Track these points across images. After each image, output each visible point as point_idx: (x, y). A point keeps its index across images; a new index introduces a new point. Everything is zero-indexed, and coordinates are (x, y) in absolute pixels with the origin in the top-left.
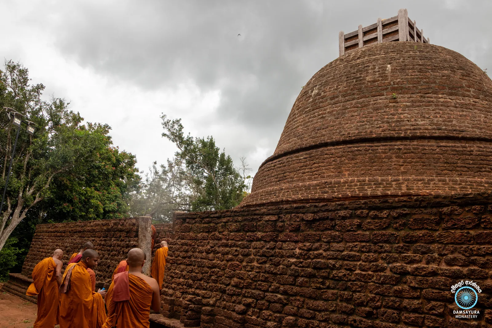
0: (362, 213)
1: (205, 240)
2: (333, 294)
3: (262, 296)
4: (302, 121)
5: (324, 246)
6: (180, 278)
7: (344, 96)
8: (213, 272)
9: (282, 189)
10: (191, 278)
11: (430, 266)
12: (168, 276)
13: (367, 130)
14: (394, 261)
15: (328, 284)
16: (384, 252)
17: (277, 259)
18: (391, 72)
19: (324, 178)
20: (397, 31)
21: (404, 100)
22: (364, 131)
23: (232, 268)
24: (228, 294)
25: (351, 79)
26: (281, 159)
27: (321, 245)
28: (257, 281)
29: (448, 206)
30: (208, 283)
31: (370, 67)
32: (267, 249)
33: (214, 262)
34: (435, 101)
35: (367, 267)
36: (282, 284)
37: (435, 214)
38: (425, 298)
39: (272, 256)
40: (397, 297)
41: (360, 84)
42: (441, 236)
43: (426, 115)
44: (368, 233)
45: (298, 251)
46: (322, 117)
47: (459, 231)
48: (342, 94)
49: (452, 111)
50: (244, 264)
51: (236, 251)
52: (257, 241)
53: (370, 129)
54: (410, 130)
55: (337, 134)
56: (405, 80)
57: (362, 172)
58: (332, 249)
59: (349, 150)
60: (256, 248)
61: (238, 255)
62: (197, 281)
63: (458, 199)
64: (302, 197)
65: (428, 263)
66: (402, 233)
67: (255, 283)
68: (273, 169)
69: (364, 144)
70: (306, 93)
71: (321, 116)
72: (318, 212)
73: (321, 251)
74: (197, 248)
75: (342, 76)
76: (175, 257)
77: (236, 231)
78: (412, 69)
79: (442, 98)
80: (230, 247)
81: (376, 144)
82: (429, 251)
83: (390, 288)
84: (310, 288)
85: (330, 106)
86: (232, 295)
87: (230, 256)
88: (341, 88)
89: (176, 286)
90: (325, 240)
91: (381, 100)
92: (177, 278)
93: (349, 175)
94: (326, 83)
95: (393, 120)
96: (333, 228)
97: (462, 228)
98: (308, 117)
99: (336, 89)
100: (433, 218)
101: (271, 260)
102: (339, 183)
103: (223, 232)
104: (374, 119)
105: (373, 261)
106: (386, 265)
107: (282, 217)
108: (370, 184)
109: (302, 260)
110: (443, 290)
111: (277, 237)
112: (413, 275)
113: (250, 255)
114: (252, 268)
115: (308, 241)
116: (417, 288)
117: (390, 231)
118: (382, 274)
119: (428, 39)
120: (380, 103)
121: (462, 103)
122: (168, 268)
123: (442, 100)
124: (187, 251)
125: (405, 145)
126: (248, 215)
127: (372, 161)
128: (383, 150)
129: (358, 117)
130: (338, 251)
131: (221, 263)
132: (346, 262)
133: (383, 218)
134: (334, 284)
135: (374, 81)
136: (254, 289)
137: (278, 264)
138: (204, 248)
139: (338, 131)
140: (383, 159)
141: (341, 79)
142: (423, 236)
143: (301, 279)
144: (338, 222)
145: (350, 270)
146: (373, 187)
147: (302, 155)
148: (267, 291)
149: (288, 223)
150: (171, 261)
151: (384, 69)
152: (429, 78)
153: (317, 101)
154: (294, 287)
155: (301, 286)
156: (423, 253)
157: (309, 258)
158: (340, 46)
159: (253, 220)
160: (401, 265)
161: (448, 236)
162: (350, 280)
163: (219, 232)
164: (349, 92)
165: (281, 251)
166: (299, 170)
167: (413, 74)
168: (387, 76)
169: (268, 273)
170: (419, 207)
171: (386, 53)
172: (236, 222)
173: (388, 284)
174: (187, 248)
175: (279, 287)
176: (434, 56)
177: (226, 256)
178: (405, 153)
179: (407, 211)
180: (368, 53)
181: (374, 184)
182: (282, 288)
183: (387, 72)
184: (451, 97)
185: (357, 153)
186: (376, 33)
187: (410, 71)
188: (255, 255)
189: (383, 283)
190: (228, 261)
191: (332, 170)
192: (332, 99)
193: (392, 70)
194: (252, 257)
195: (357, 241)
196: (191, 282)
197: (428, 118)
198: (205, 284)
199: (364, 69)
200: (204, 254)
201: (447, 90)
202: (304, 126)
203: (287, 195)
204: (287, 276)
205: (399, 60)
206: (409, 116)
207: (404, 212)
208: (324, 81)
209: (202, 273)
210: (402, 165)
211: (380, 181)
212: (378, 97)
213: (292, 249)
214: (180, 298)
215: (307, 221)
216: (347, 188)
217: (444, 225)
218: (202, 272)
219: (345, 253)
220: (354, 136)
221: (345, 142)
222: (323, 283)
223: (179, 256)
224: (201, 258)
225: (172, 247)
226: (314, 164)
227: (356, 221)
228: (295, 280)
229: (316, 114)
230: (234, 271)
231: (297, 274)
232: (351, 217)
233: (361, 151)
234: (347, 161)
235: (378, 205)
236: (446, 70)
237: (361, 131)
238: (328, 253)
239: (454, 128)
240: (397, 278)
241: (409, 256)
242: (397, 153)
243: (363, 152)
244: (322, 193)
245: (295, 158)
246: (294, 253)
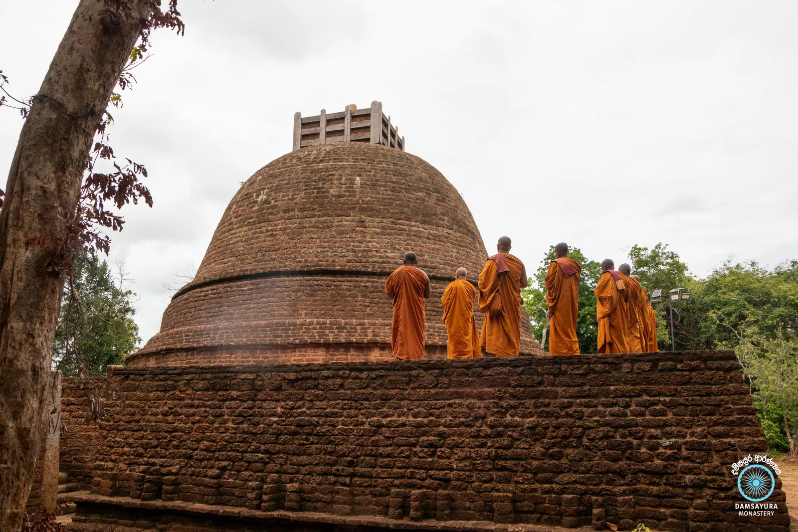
0: (344, 373)
1: (160, 400)
2: (317, 449)
3: (240, 457)
4: (243, 236)
5: (307, 404)
6: (123, 447)
7: (301, 210)
8: (174, 437)
9: (218, 329)
10: (142, 446)
11: (401, 419)
12: (103, 445)
13: (329, 258)
14: (372, 416)
15: (311, 440)
16: (364, 409)
17: (257, 419)
18: (361, 187)
19: (275, 316)
20: (369, 127)
21: (373, 224)
22: (325, 259)
23: (201, 431)
24: (197, 460)
25: (311, 189)
26: (214, 287)
27: (304, 404)
28: (232, 443)
29: (416, 369)
30: (166, 450)
31: (336, 177)
32: (245, 408)
33: (175, 425)
34: (407, 229)
35: (349, 422)
36: (262, 444)
37: (406, 376)
38: (396, 445)
39: (251, 415)
40: (374, 446)
41: (323, 197)
42: (410, 394)
43: (397, 246)
44: (349, 392)
45: (279, 410)
46: (272, 235)
47: (423, 390)
48: (299, 207)
49: (424, 243)
50: (216, 425)
51: (205, 411)
52: (231, 400)
53: (333, 258)
54: (379, 263)
55: (291, 260)
56: (375, 200)
57: (322, 312)
58: (315, 407)
59: (307, 283)
60: (231, 408)
61: (208, 416)
62: (151, 448)
63: (423, 364)
64: (247, 340)
65: (399, 416)
66: (379, 392)
67: (231, 445)
68: (204, 300)
69: (325, 278)
70: (249, 196)
71: (270, 233)
72: (301, 371)
73: (304, 409)
74: (148, 410)
75: (300, 182)
76: (114, 422)
77: (204, 390)
78: (384, 186)
79: (416, 226)
80: (196, 408)
81: (339, 279)
82: (401, 407)
83: (369, 439)
84: (293, 445)
85: (283, 221)
86: (202, 460)
87: (197, 418)
88: (298, 199)
89: (118, 457)
90: (308, 399)
91: (347, 222)
92: (118, 447)
93: (306, 314)
94: (278, 189)
95: (360, 249)
96: (316, 387)
97: (425, 387)
98: (253, 231)
99: (291, 199)
100: (404, 379)
101: (249, 420)
102: (295, 324)
103: (186, 391)
104: (337, 245)
105: (354, 417)
106: (365, 420)
107: (261, 376)
108: (332, 328)
109: (284, 419)
110: (410, 437)
111: (256, 395)
112: (387, 427)
113: (223, 415)
114: (227, 430)
115: (290, 399)
116: (391, 437)
117: (369, 390)
118: (362, 427)
119: (403, 137)
120: (345, 226)
121: (434, 234)
122: (104, 436)
123: (415, 229)
124: (133, 414)
125: (373, 282)
126: (219, 372)
127: (334, 299)
128: (348, 287)
129: (318, 240)
130: (321, 408)
131: (185, 426)
132: (329, 419)
133: (364, 378)
134: (317, 439)
135: (340, 196)
136: (229, 451)
137: (258, 423)
138: (159, 410)
139: (292, 256)
140: (347, 297)
141: (298, 186)
142: (396, 394)
143: (283, 437)
144: (321, 382)
145: (333, 425)
146: (335, 332)
147: (245, 285)
148: (246, 451)
149: (268, 381)
150: (108, 428)
151: (352, 182)
152: (402, 200)
153: (265, 211)
154: (276, 445)
155: (283, 444)
156: (396, 408)
157: (292, 416)
158: (294, 132)
159: (226, 377)
160: (378, 419)
161: (415, 394)
162: (333, 435)
163: (181, 391)
164: (308, 205)
165: (260, 410)
166: (241, 304)
167: (385, 193)
168: (355, 192)
169: (247, 433)
170: (394, 370)
171: (356, 160)
172: (204, 379)
173: (367, 435)
174: (133, 410)
175: (260, 447)
176: (409, 173)
177: (191, 418)
178: (372, 292)
179: (383, 373)
180: (333, 156)
181: (337, 328)
182: (263, 447)
183: (355, 186)
184: (424, 226)
185: (317, 288)
186: (342, 125)
187: (382, 188)
188: (229, 416)
189: (362, 436)
190: (193, 423)
191: (285, 307)
192: (285, 211)
193: (361, 184)
194: (226, 417)
195: (339, 399)
196: (141, 450)
197: (399, 250)
198: (164, 451)
199: (326, 177)
200: (160, 417)
201: (420, 217)
202: (246, 244)
203: (227, 338)
204: (268, 435)
205: (370, 172)
206: (378, 246)
207: (381, 374)
208: (275, 185)
209: (158, 439)
210: (368, 306)
211: (343, 325)
212: (344, 217)
213: (273, 408)
214: (125, 470)
215: (289, 380)
216: (305, 332)
217: (412, 385)
218: (158, 437)
219: (328, 410)
220: (314, 266)
221: (302, 273)
222: (307, 440)
223: (120, 420)
224: (156, 422)
225: (109, 410)
226: (262, 297)
227: (339, 381)
228: (277, 438)
229: (264, 229)
230: (204, 433)
231: (279, 432)
232: (334, 377)
233: (321, 285)
234: (304, 297)
235: (359, 367)
236: (420, 192)
237: (321, 259)
238: (312, 411)
239: (425, 264)
240: (374, 430)
241: (384, 412)
242: (363, 291)
243: (324, 287)
244: (273, 337)
245: (236, 289)
246: (275, 412)
